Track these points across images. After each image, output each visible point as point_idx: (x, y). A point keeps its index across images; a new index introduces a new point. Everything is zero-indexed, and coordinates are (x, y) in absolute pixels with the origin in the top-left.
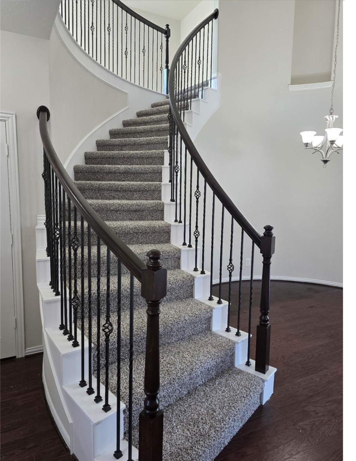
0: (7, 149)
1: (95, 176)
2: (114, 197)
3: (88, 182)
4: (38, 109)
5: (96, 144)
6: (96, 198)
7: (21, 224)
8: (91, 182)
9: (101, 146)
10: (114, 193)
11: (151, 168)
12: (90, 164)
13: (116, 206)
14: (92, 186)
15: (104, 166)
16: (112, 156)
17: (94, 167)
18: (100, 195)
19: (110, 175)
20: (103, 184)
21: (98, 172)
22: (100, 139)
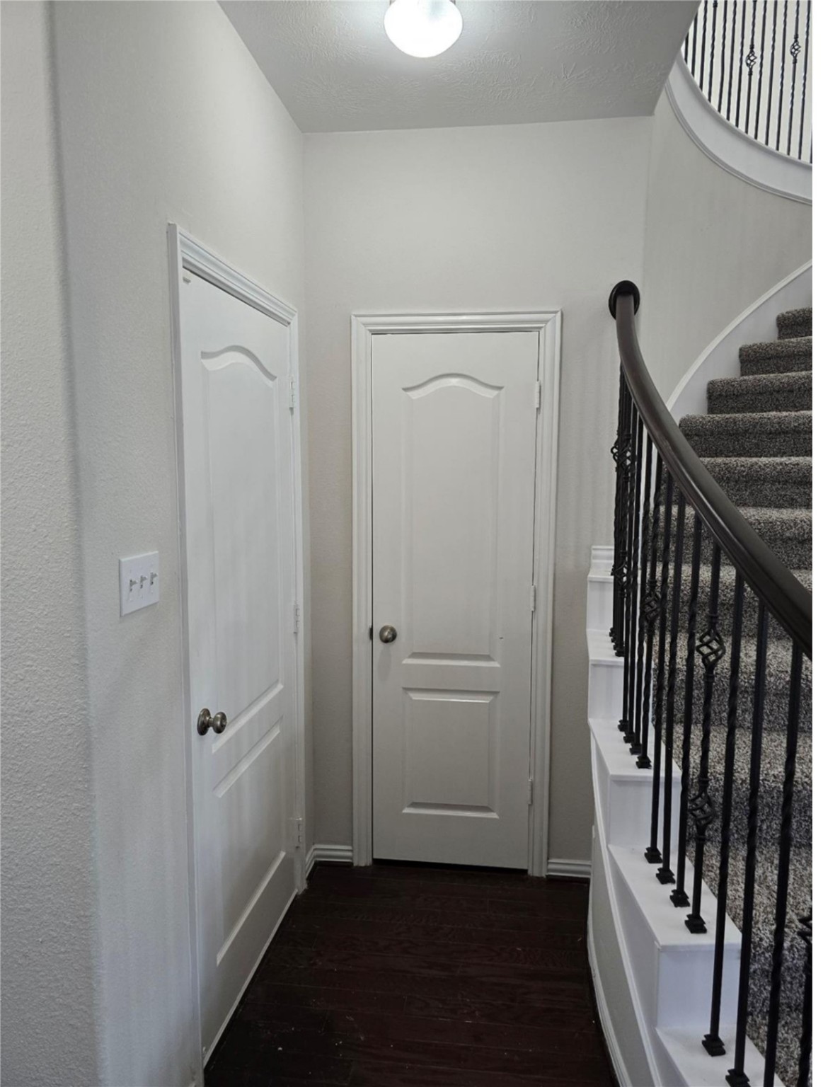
0: (538, 394)
1: (736, 443)
2: (792, 499)
3: (720, 460)
4: (614, 289)
5: (740, 356)
6: (739, 502)
7: (555, 565)
8: (727, 460)
9: (753, 361)
12: (721, 412)
13: (802, 527)
14: (729, 472)
15: (765, 414)
16: (788, 385)
17: (734, 420)
18: (752, 494)
19: (780, 439)
20: (763, 467)
21: (746, 431)
22: (750, 343)
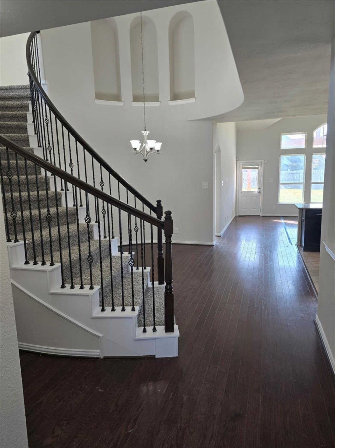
10: (7, 187)
11: (30, 164)
